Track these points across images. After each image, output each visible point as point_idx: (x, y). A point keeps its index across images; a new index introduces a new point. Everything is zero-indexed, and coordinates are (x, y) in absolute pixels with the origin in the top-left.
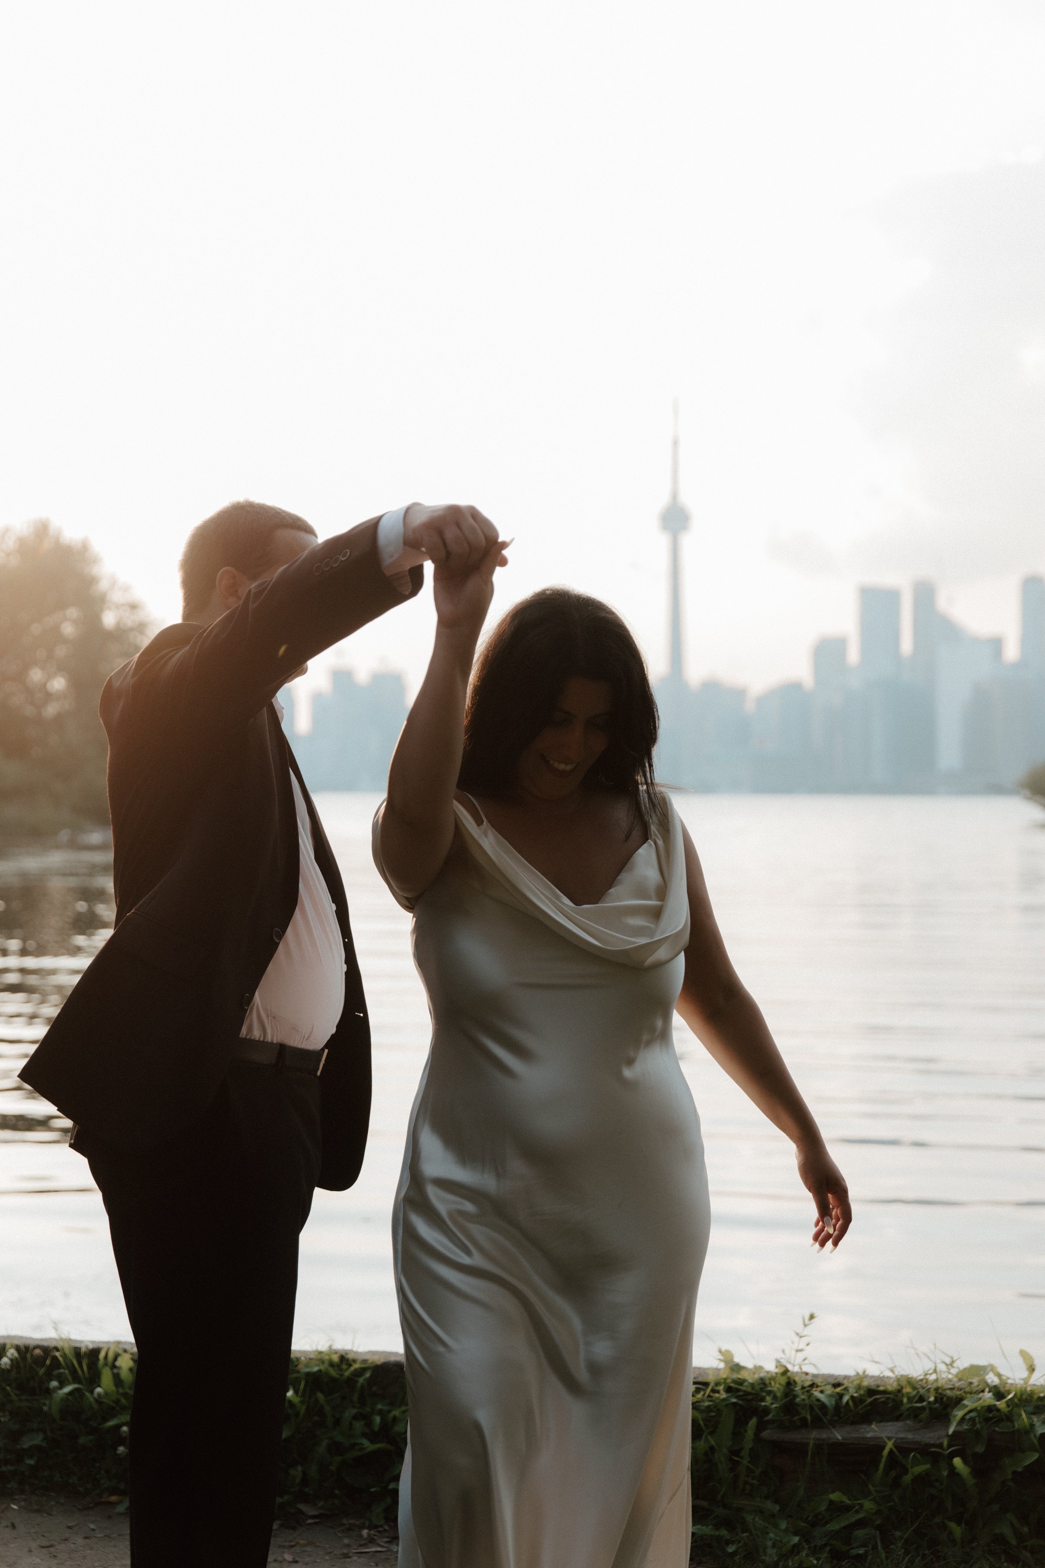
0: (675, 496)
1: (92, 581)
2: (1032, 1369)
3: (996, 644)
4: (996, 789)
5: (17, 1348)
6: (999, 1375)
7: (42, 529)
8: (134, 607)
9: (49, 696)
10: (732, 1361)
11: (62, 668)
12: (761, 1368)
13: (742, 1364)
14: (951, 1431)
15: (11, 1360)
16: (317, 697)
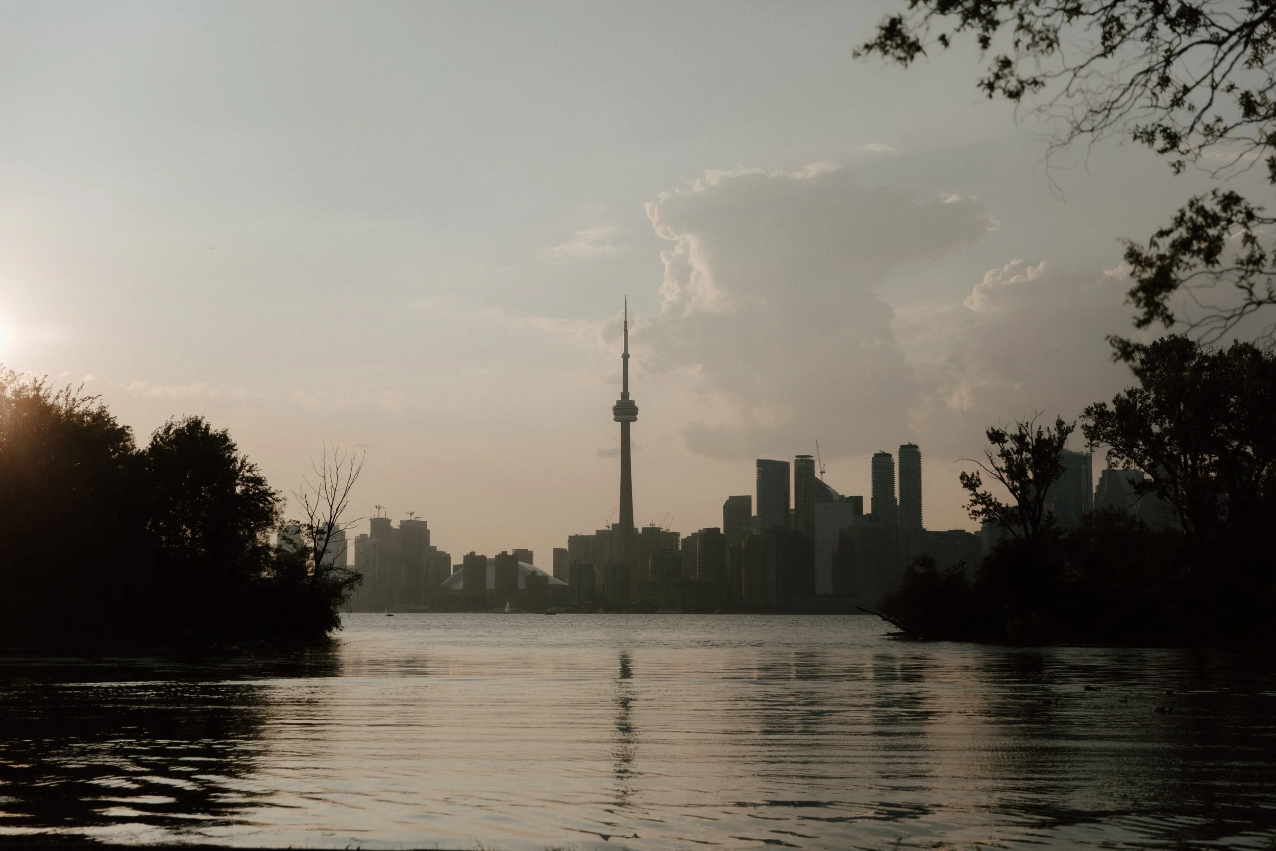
0: (625, 394)
1: (232, 461)
3: (857, 501)
4: (861, 610)
7: (195, 424)
8: (257, 481)
16: (360, 541)
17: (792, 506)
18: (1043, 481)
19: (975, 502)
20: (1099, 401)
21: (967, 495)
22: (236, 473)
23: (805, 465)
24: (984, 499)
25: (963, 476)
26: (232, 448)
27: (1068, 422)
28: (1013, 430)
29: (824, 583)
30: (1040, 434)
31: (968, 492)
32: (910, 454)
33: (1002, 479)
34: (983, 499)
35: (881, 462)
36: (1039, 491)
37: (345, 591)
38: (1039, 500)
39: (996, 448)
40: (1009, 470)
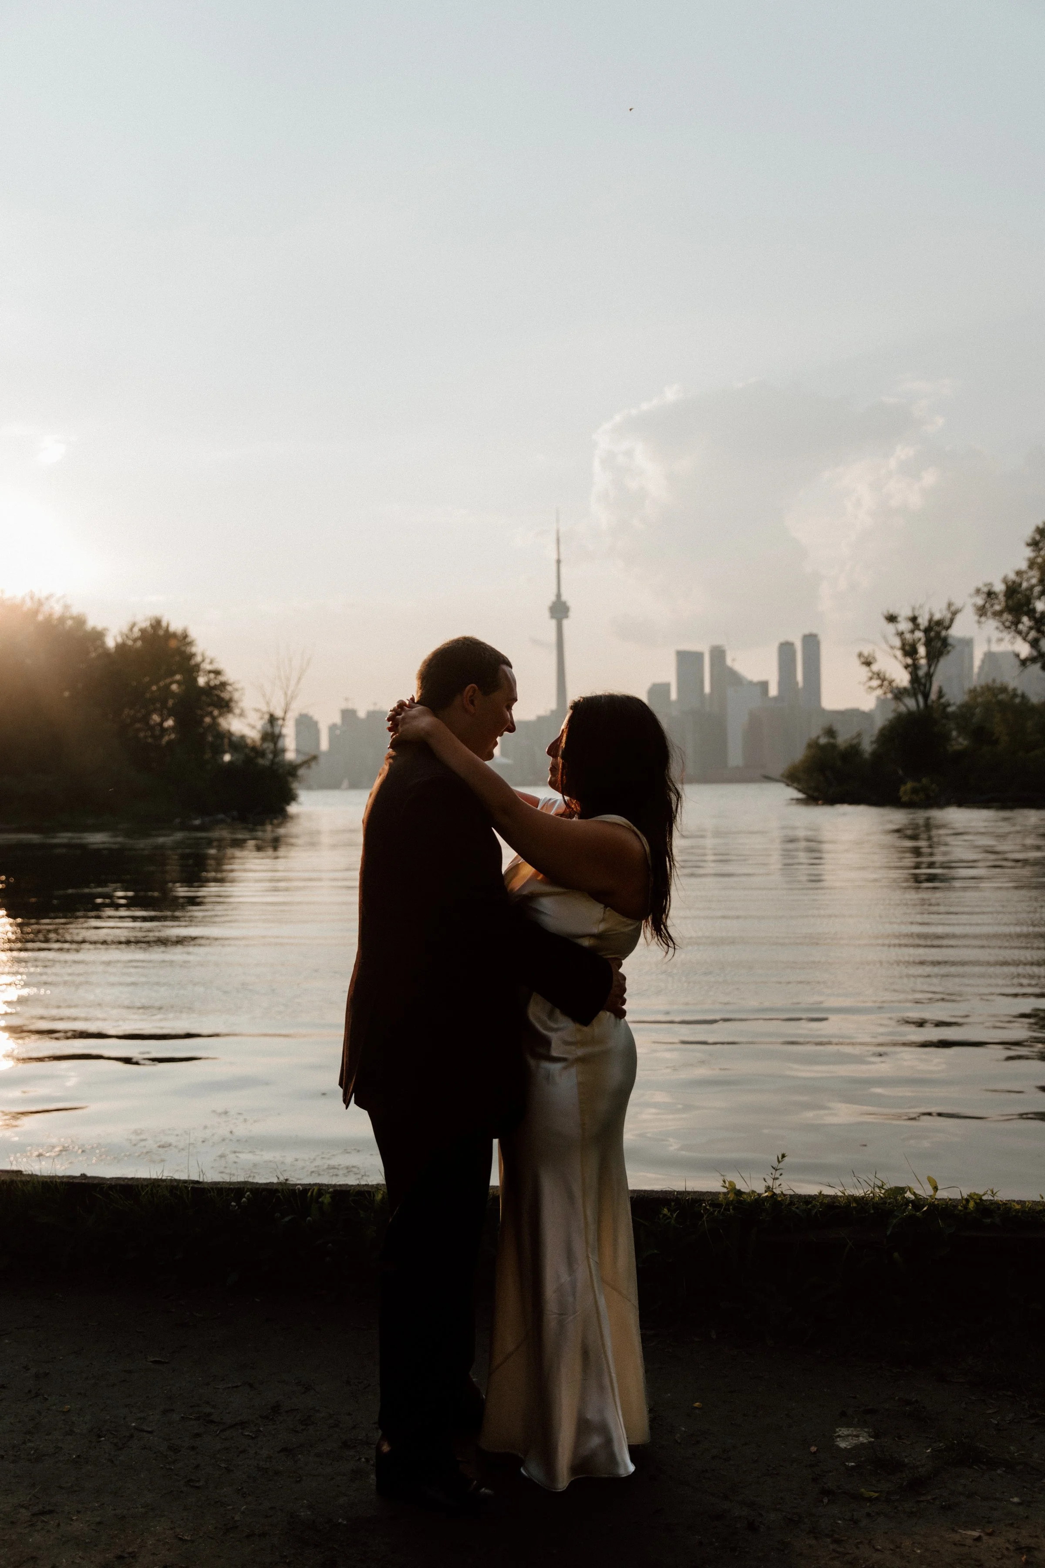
0: (559, 595)
1: (192, 656)
2: (936, 1189)
3: (764, 685)
4: (768, 778)
5: (251, 1190)
6: (914, 1194)
7: (157, 624)
8: (217, 673)
9: (164, 731)
10: (735, 1189)
11: (171, 713)
12: (753, 1192)
13: (743, 1190)
14: (888, 1233)
15: (248, 1199)
16: (332, 728)
17: (707, 689)
18: (934, 656)
19: (871, 679)
20: (988, 580)
21: (864, 671)
22: (197, 667)
23: (718, 654)
24: (880, 676)
25: (860, 655)
26: (190, 644)
27: (958, 603)
28: (904, 612)
29: (735, 757)
30: (932, 615)
31: (865, 669)
32: (811, 642)
33: (895, 657)
34: (878, 674)
35: (786, 650)
36: (930, 666)
37: (301, 772)
38: (929, 676)
39: (891, 628)
40: (903, 648)
